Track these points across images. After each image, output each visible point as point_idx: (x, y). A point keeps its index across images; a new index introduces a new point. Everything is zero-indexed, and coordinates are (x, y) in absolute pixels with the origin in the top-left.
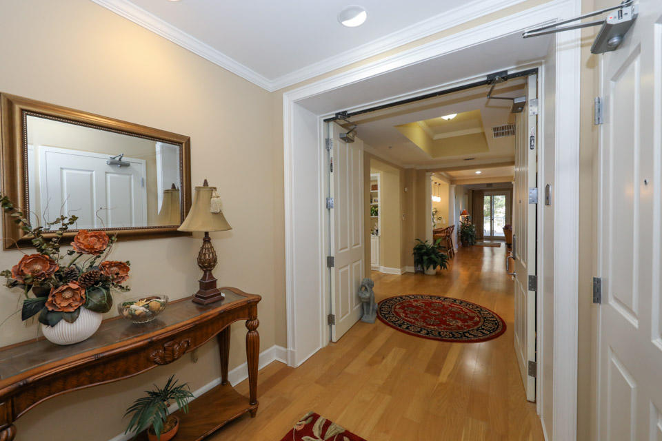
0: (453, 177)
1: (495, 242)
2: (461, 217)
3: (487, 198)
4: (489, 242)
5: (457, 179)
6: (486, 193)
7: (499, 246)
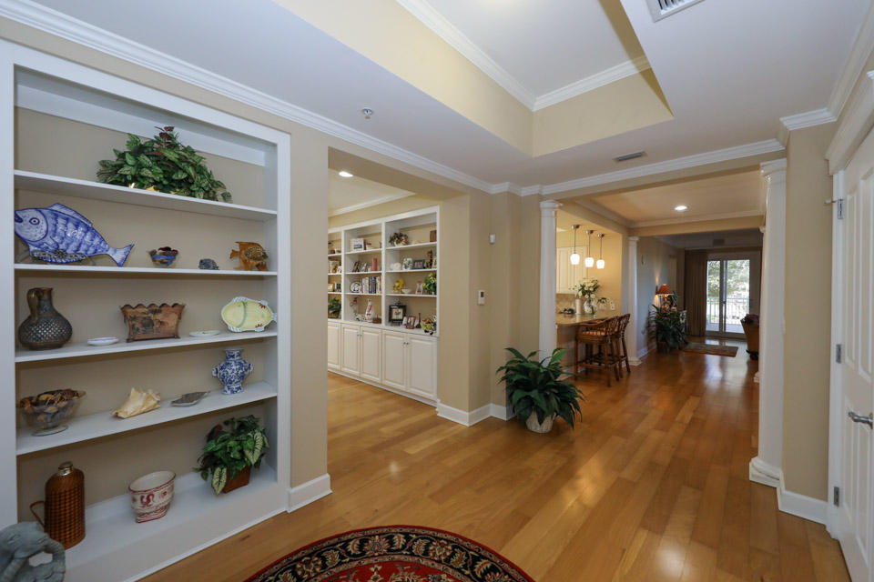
0: (632, 222)
1: (729, 344)
2: (657, 296)
3: (713, 265)
4: (715, 343)
5: (641, 225)
6: (710, 255)
7: (733, 353)
